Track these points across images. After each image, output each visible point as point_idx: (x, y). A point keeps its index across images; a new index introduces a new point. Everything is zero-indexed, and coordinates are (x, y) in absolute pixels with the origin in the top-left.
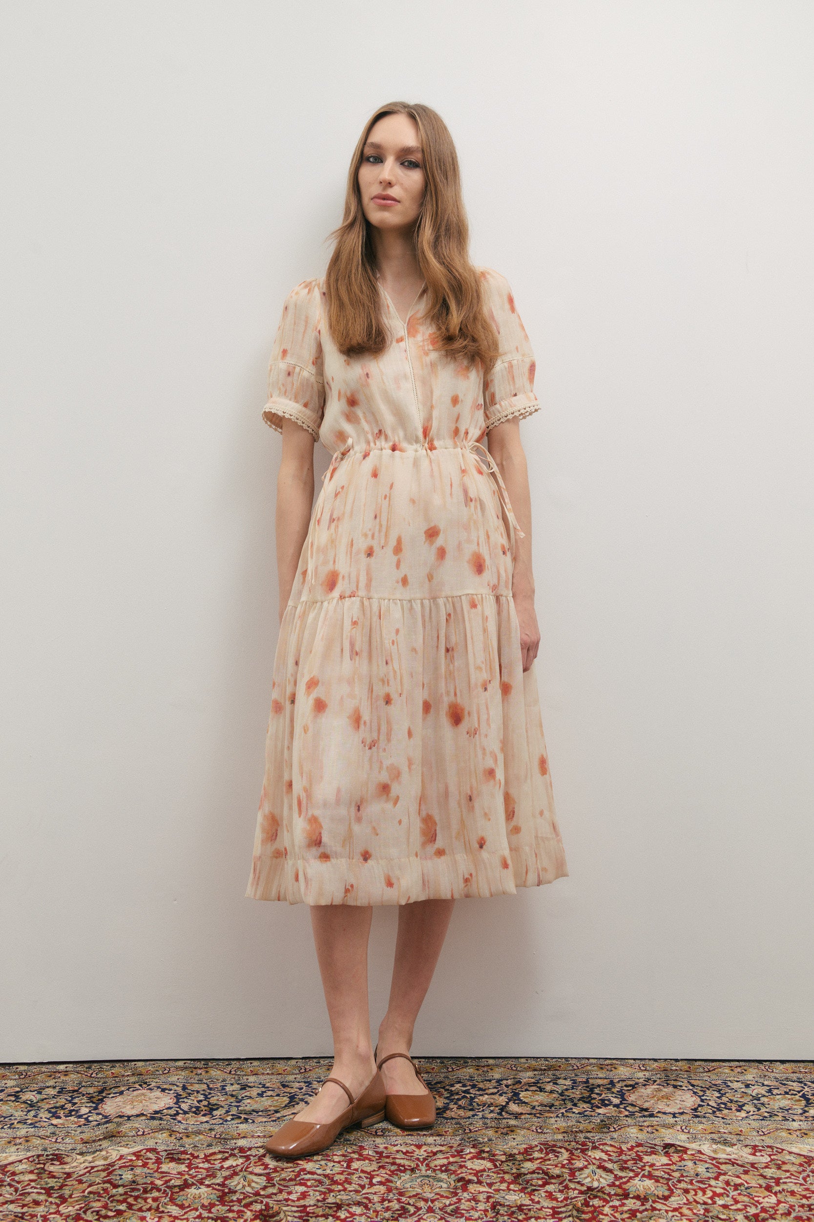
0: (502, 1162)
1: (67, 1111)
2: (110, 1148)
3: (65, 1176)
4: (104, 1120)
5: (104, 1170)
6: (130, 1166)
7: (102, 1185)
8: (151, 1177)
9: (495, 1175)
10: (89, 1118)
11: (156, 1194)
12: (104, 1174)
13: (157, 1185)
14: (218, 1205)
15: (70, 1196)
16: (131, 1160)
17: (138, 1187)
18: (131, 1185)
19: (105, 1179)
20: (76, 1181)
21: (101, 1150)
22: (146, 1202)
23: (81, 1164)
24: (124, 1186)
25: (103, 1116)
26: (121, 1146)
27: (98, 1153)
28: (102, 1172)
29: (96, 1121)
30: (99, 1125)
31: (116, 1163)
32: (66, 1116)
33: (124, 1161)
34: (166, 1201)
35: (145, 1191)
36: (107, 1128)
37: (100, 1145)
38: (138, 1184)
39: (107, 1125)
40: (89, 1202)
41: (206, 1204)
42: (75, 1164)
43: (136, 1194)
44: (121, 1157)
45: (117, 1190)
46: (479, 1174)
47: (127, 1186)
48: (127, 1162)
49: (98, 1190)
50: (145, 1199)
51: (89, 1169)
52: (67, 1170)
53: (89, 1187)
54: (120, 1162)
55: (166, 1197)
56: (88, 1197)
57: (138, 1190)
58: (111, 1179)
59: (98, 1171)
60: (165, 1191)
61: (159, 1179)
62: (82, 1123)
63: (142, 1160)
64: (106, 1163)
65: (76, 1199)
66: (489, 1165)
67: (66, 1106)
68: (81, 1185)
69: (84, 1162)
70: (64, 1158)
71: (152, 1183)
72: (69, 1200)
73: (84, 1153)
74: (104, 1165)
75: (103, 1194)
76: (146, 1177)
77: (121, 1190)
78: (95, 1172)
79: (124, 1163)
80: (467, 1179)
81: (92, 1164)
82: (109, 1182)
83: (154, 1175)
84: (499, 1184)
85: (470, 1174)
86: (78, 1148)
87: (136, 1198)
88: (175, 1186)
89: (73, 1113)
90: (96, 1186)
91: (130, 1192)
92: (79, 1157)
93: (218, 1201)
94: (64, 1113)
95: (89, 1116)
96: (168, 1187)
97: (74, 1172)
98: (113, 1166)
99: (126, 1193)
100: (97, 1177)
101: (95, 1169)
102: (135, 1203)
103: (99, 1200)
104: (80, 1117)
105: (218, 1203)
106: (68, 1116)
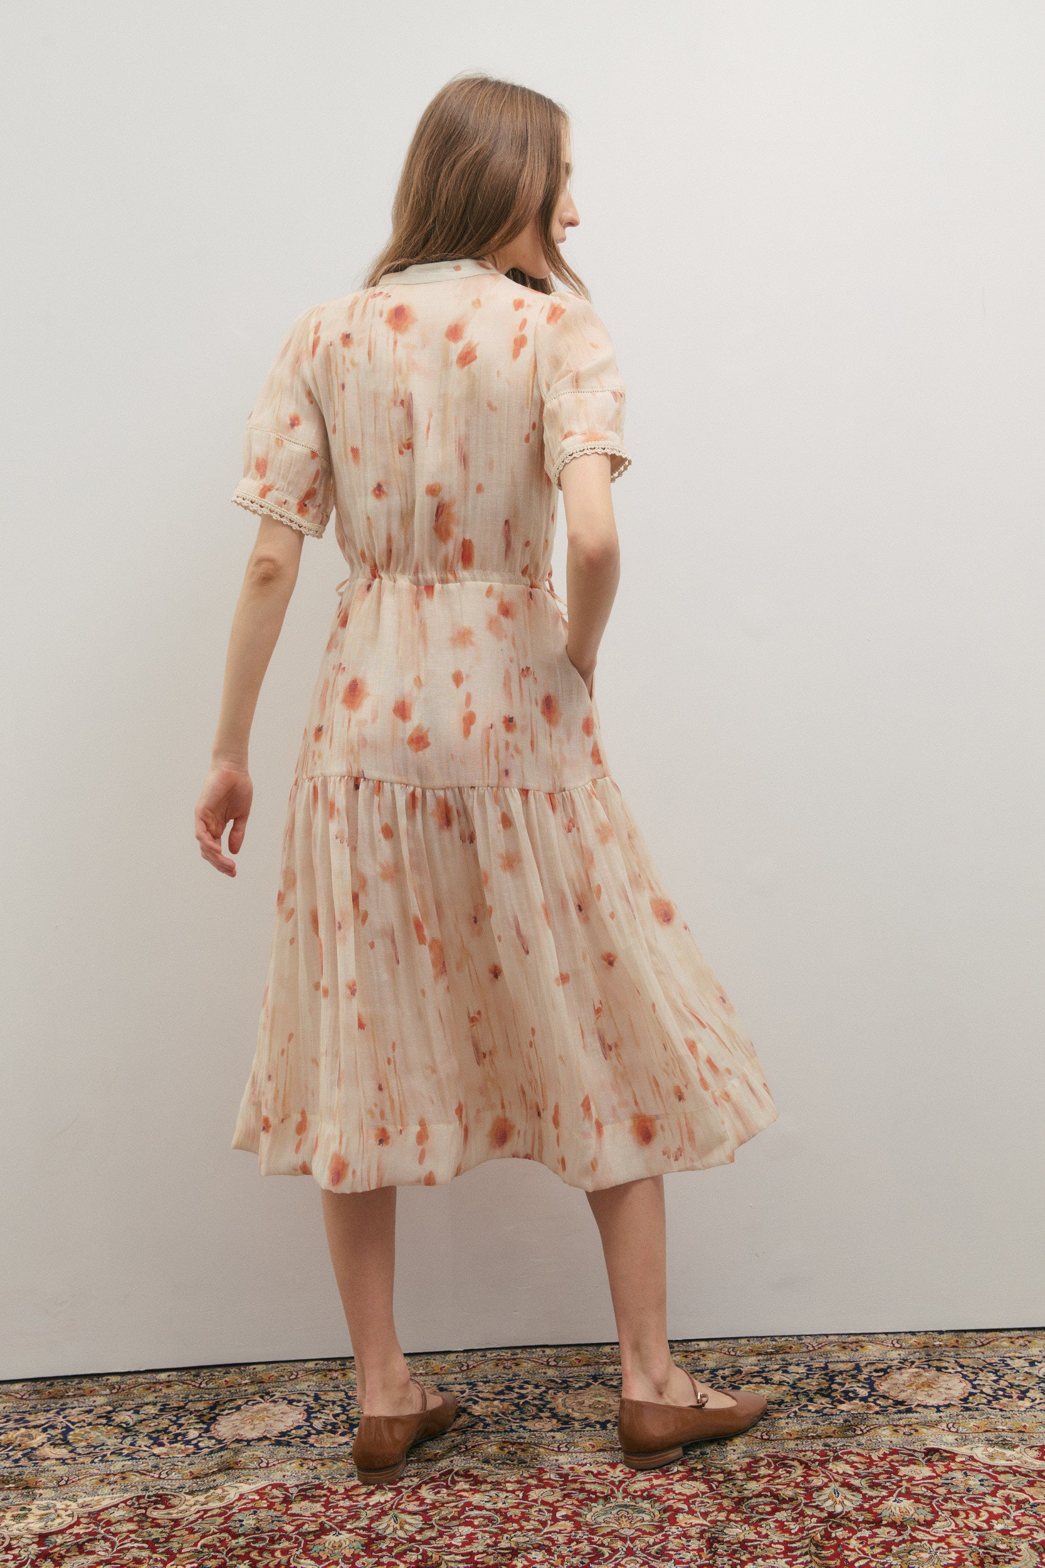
0: (719, 1482)
1: (171, 1436)
2: (226, 1484)
3: (172, 1523)
4: (218, 1446)
5: (220, 1515)
6: (252, 1508)
7: (218, 1535)
8: (279, 1521)
9: (711, 1501)
10: (200, 1444)
11: (285, 1544)
12: (220, 1520)
13: (286, 1532)
14: (363, 1557)
15: (180, 1551)
16: (253, 1500)
17: (264, 1535)
18: (255, 1534)
19: (222, 1526)
20: (186, 1529)
21: (215, 1488)
22: (273, 1556)
23: (191, 1506)
24: (245, 1535)
25: (217, 1440)
26: (240, 1482)
27: (212, 1491)
28: (217, 1518)
29: (209, 1447)
30: (211, 1452)
31: (235, 1505)
32: (170, 1443)
33: (245, 1501)
34: (298, 1553)
35: (272, 1541)
36: (222, 1456)
37: (214, 1480)
38: (262, 1532)
39: (222, 1453)
40: (204, 1561)
41: (349, 1556)
42: (184, 1507)
43: (260, 1545)
44: (241, 1497)
45: (237, 1541)
46: (691, 1501)
47: (249, 1535)
48: (249, 1503)
49: (214, 1543)
50: (272, 1552)
51: (202, 1513)
52: (175, 1516)
53: (202, 1537)
54: (239, 1503)
55: (297, 1547)
56: (202, 1552)
57: (264, 1539)
58: (230, 1526)
59: (213, 1516)
60: (297, 1539)
61: (289, 1524)
62: (190, 1451)
63: (266, 1499)
64: (222, 1504)
65: (187, 1555)
66: (703, 1487)
67: (170, 1429)
68: (192, 1535)
69: (195, 1505)
70: (170, 1499)
71: (280, 1529)
72: (178, 1555)
73: (194, 1491)
74: (220, 1508)
75: (220, 1547)
76: (273, 1522)
77: (242, 1541)
78: (209, 1517)
79: (245, 1504)
80: (675, 1507)
81: (205, 1507)
82: (227, 1530)
83: (282, 1519)
84: (716, 1513)
85: (679, 1500)
86: (187, 1485)
87: (261, 1551)
88: (309, 1533)
89: (179, 1438)
90: (211, 1537)
91: (253, 1542)
92: (188, 1497)
93: (363, 1550)
94: (168, 1439)
95: (199, 1442)
96: (300, 1534)
97: (183, 1518)
98: (231, 1509)
99: (248, 1545)
100: (212, 1524)
101: (209, 1514)
102: (260, 1558)
103: (215, 1557)
104: (188, 1442)
105: (363, 1554)
106: (173, 1443)
